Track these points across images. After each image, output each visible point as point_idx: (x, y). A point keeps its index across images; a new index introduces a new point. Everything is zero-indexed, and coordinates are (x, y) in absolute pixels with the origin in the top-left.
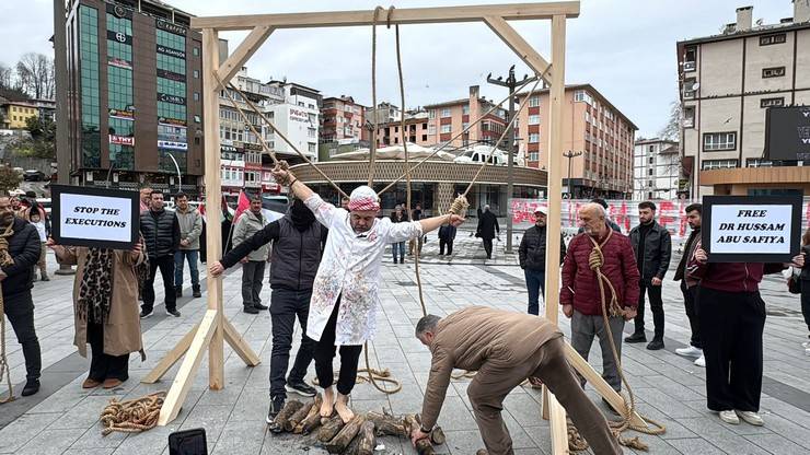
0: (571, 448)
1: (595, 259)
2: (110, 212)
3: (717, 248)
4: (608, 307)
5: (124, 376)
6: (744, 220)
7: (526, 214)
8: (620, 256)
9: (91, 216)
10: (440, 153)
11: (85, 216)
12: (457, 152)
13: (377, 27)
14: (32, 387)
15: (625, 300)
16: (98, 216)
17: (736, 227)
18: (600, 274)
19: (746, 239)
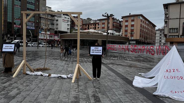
2: (11, 47)
3: (91, 53)
9: (8, 47)
17: (94, 50)
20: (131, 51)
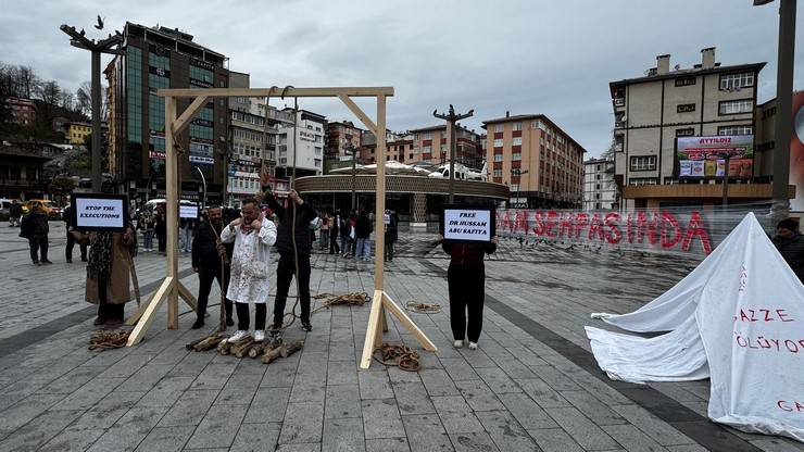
2: (109, 208)
3: (448, 235)
6: (464, 219)
9: (97, 212)
11: (93, 212)
16: (101, 211)
17: (459, 223)
19: (465, 231)
20: (536, 231)
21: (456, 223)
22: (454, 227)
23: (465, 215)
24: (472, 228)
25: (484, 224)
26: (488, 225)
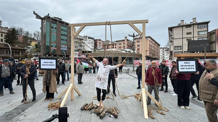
0: (148, 114)
1: (153, 73)
2: (51, 63)
3: (180, 70)
4: (156, 83)
5: (53, 97)
6: (186, 64)
7: (137, 63)
8: (159, 73)
9: (47, 64)
10: (119, 51)
11: (46, 64)
12: (122, 50)
13: (107, 25)
14: (34, 99)
15: (159, 82)
16: (49, 64)
17: (184, 66)
18: (154, 76)
19: (186, 68)
21: (183, 66)
22: (182, 67)
23: (186, 63)
24: (189, 67)
25: (193, 66)
26: (195, 66)
